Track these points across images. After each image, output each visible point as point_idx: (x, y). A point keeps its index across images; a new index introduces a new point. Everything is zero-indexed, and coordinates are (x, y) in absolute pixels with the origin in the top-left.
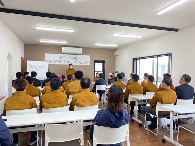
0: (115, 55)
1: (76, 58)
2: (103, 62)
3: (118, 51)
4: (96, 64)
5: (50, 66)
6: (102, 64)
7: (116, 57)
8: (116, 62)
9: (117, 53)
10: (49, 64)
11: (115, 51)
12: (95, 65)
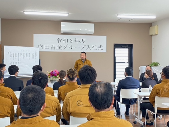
0: (151, 34)
1: (83, 40)
2: (130, 47)
3: (156, 26)
4: (116, 49)
5: (41, 53)
6: (127, 49)
7: (153, 37)
8: (153, 47)
9: (154, 30)
10: (40, 52)
11: (150, 28)
12: (116, 52)
